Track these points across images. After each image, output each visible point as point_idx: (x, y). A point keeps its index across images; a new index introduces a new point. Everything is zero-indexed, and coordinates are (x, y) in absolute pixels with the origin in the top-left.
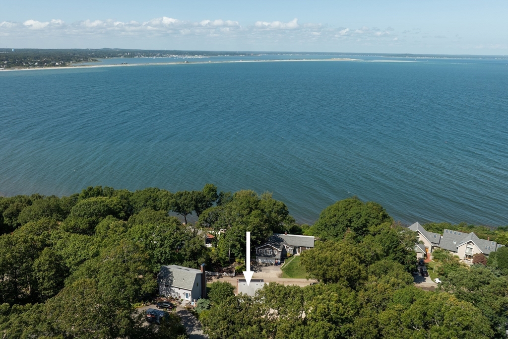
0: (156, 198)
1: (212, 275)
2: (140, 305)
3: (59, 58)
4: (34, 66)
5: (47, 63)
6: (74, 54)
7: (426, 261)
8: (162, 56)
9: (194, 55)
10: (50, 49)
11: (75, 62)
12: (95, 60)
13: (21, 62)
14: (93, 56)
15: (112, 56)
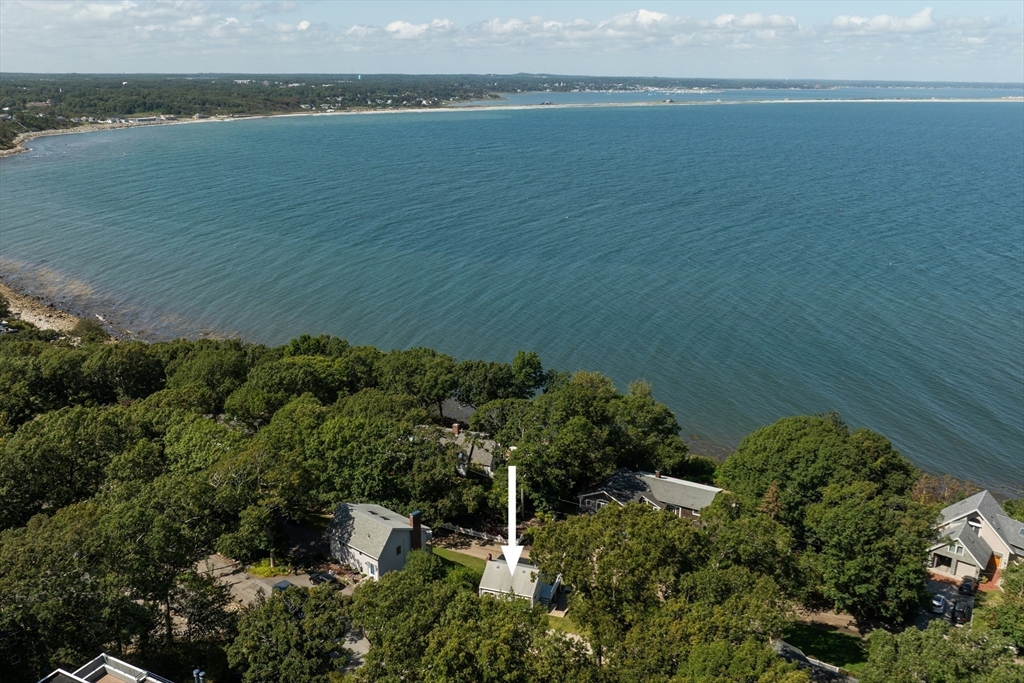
0: (417, 369)
1: (473, 538)
2: (284, 571)
3: (431, 92)
4: (385, 106)
5: (408, 101)
6: (462, 85)
7: (982, 587)
8: (626, 89)
9: (691, 88)
10: (424, 75)
11: (458, 100)
12: (496, 97)
13: (364, 99)
14: (494, 89)
15: (530, 90)
